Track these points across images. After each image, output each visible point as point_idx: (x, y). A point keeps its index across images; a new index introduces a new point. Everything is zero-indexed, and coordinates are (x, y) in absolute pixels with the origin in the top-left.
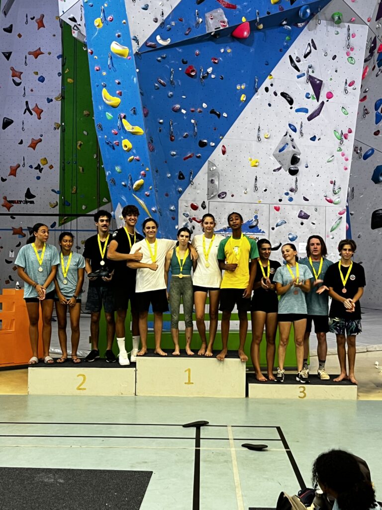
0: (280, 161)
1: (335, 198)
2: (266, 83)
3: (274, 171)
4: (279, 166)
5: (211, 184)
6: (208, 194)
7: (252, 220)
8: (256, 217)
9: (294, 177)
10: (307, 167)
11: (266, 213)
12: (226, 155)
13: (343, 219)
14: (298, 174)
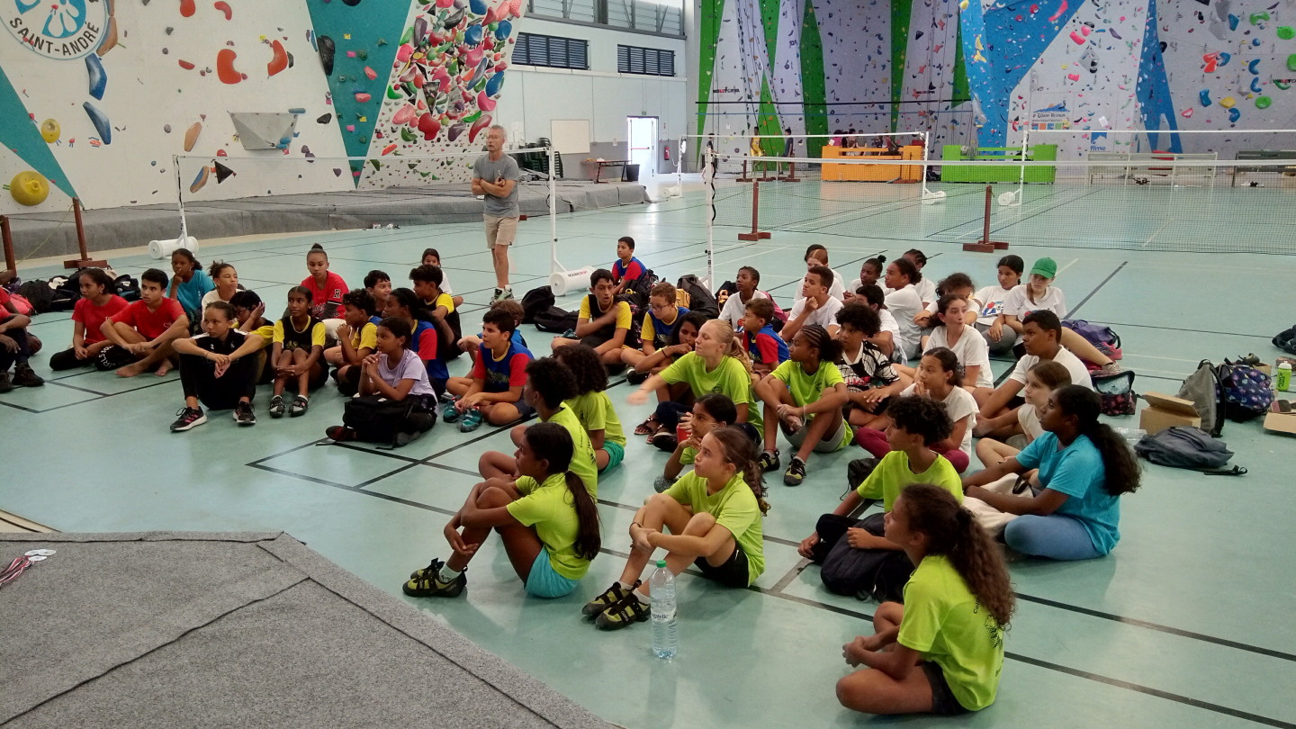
0: (1082, 65)
1: (1126, 86)
2: (1074, 17)
4: (1082, 68)
5: (1032, 83)
6: (1030, 89)
9: (1093, 75)
10: (1103, 67)
12: (1043, 64)
14: (1096, 72)
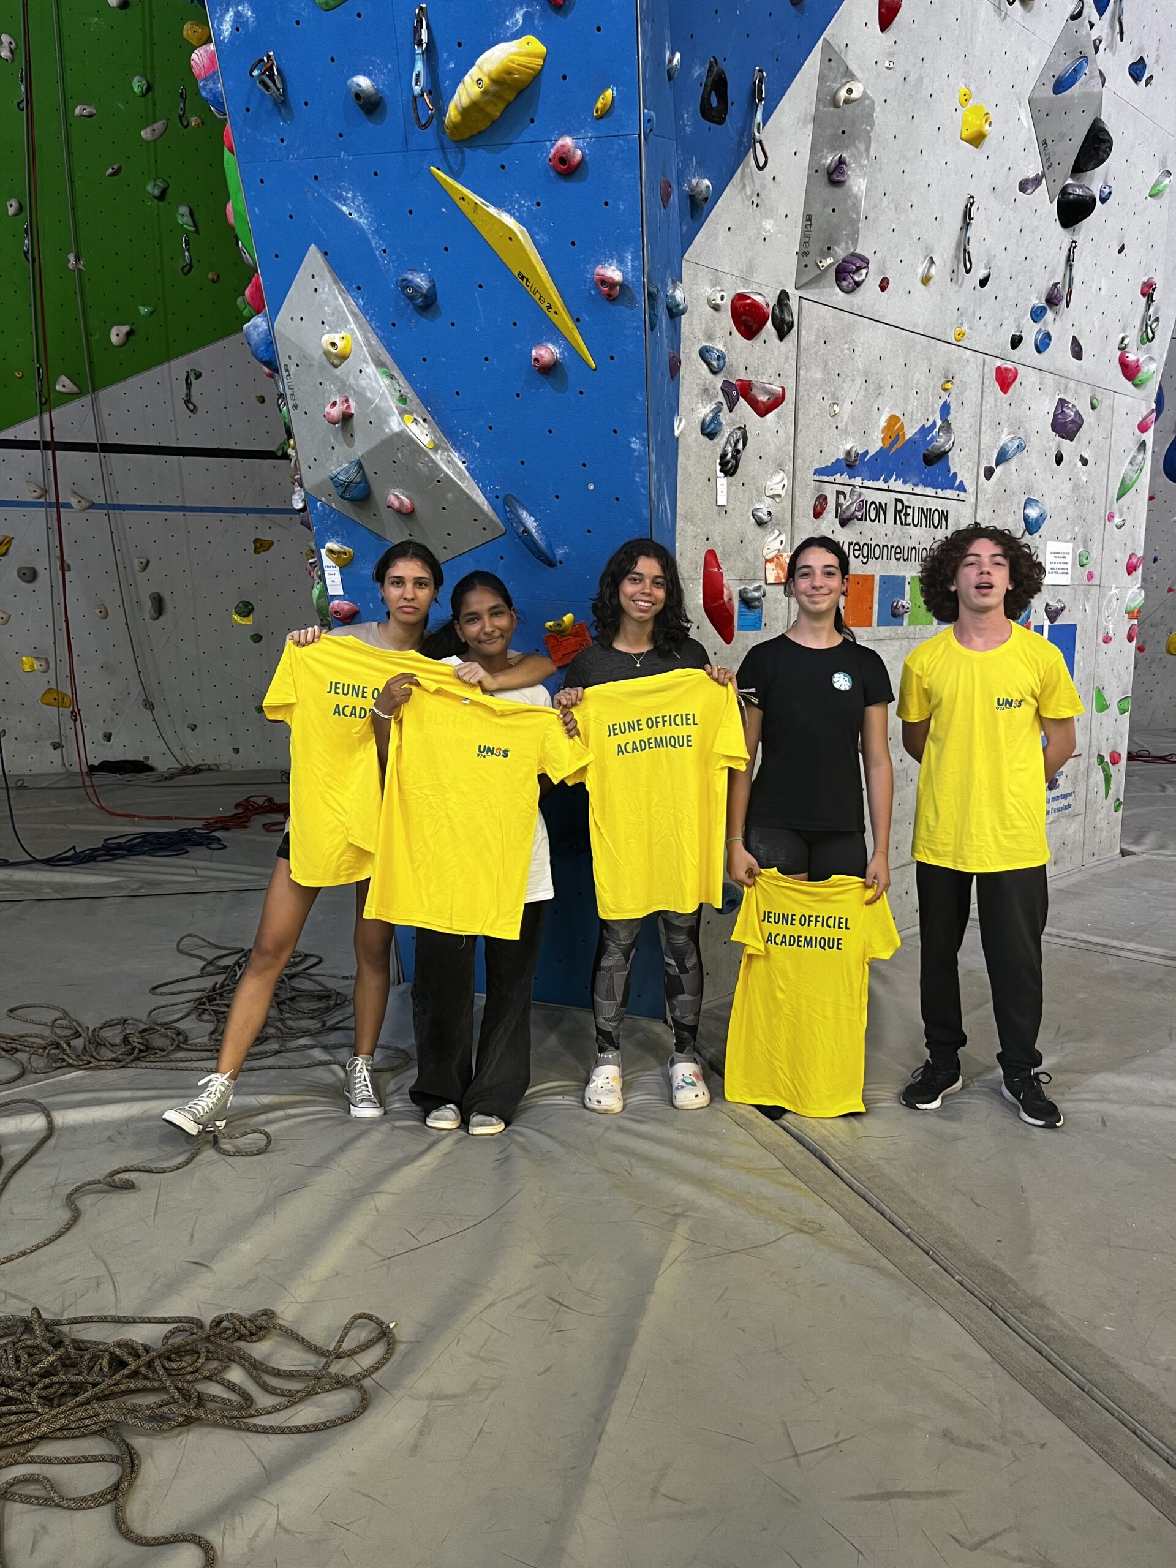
3: (1022, 187)
4: (1038, 168)
5: (827, 191)
6: (803, 253)
7: (934, 423)
8: (945, 409)
9: (1068, 238)
11: (972, 396)
13: (1147, 449)
14: (1086, 220)
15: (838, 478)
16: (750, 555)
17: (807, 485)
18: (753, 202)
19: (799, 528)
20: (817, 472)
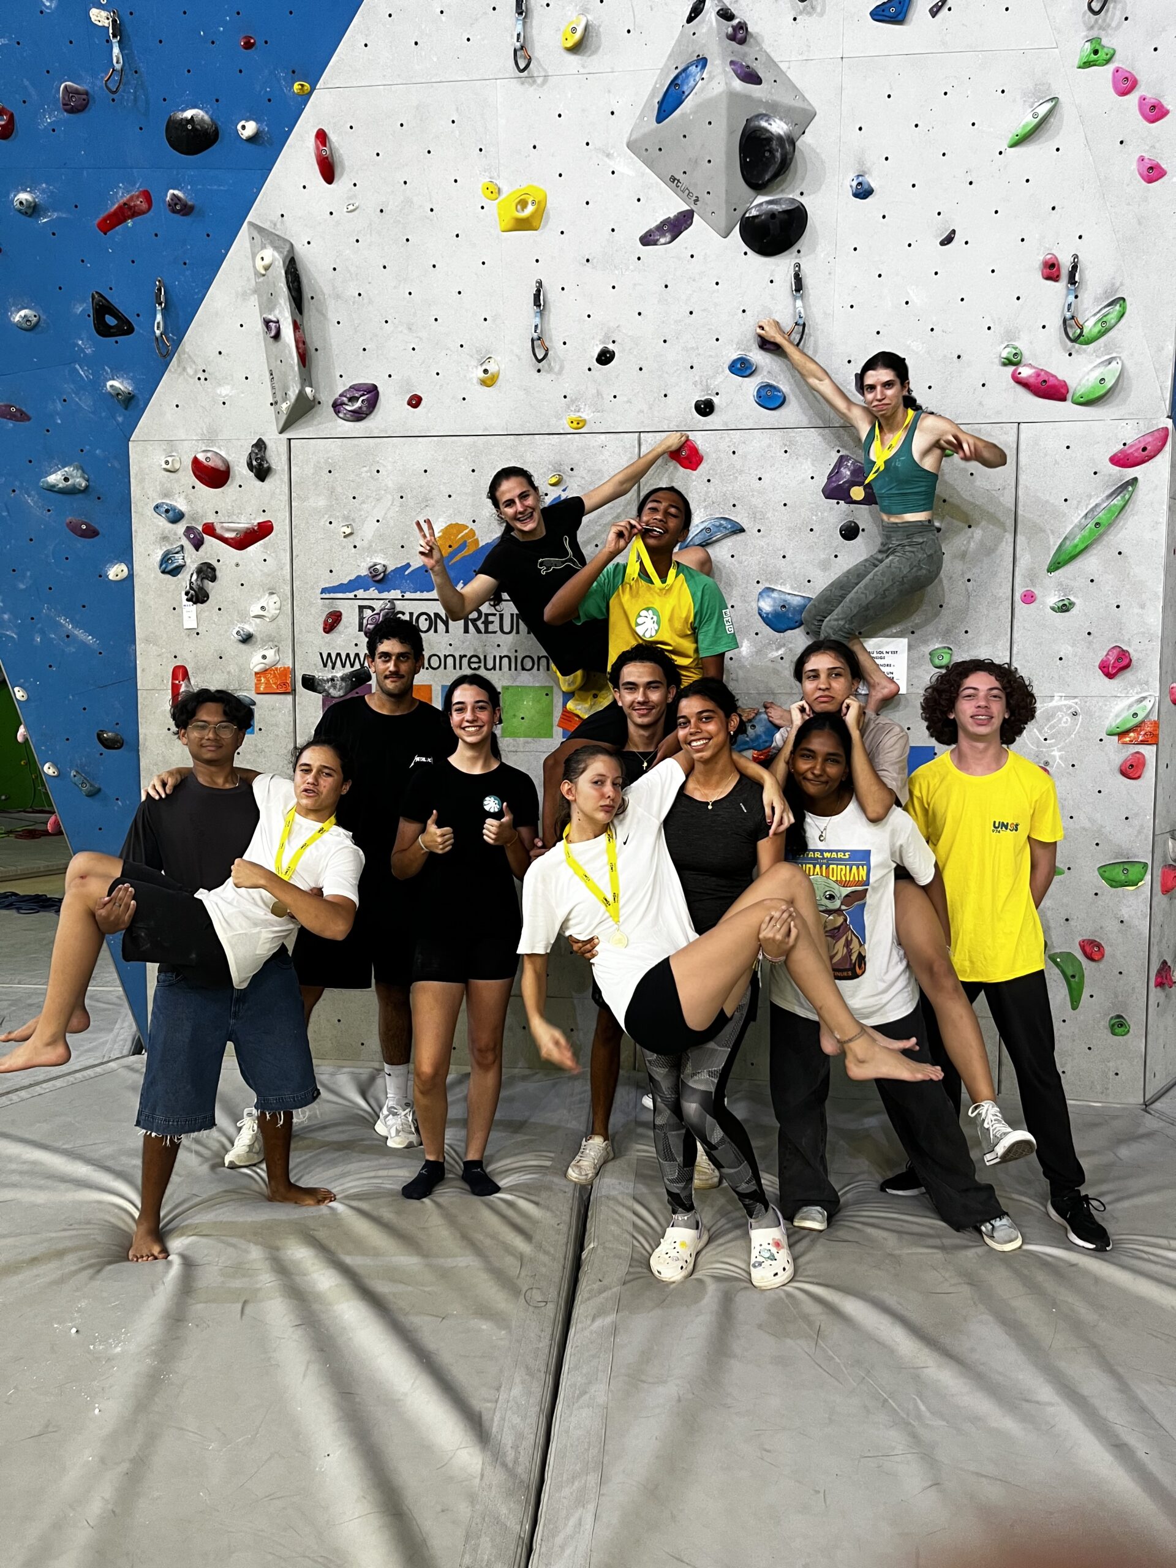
0: (673, 179)
1: (1080, 368)
3: (647, 240)
4: (675, 206)
6: (275, 403)
9: (781, 266)
10: (863, 192)
12: (342, 183)
13: (1142, 491)
14: (804, 242)
15: (360, 593)
16: (233, 668)
17: (311, 604)
18: (199, 379)
19: (301, 643)
20: (324, 591)
